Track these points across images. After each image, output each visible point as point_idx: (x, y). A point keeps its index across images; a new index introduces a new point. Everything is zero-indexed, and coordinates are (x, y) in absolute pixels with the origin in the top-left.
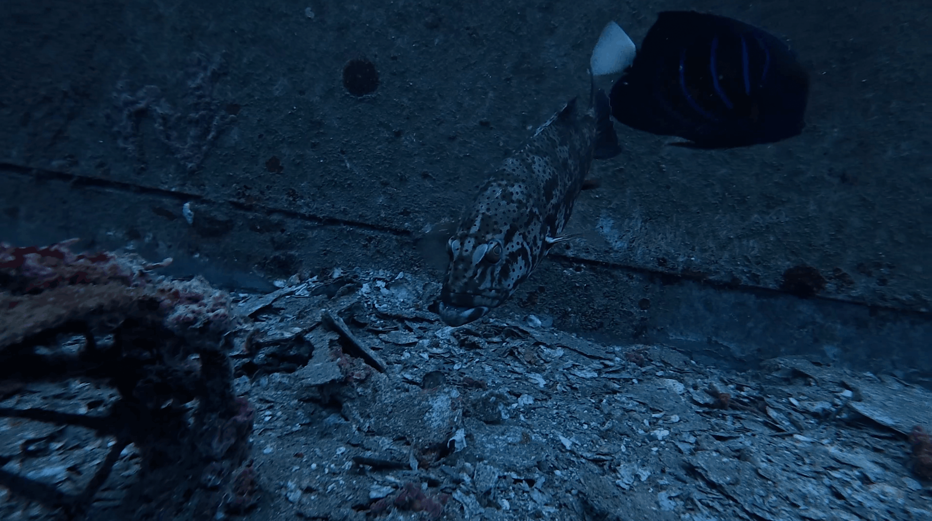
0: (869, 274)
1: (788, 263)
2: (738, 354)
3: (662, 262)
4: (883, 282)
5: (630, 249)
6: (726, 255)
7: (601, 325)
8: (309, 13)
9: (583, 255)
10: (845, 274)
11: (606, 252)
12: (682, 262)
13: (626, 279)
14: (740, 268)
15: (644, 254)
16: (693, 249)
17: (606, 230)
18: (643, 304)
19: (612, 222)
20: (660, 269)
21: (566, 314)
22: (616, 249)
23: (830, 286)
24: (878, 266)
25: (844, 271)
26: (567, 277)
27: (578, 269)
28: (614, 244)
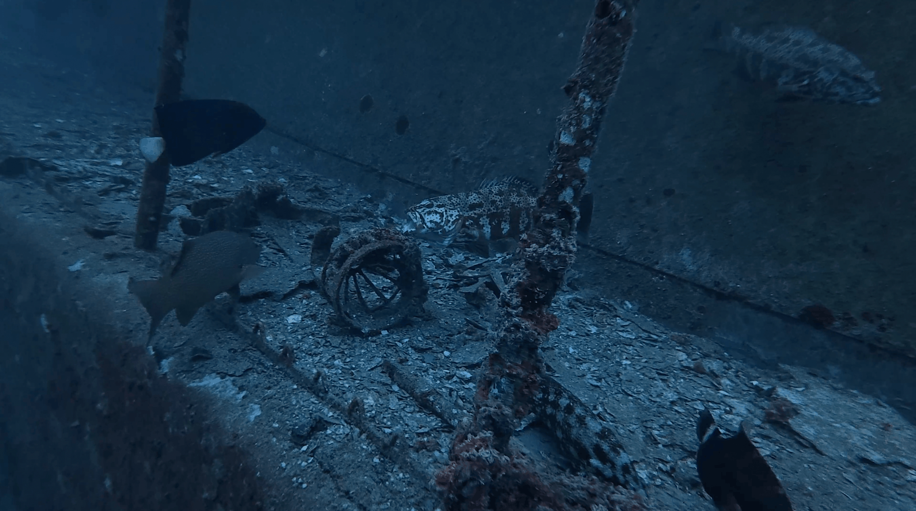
0: (871, 322)
1: (809, 302)
2: (763, 357)
3: (717, 284)
4: (882, 328)
5: (698, 272)
6: (764, 288)
7: (670, 317)
8: (539, 112)
9: (665, 270)
10: (852, 318)
11: (681, 271)
12: (731, 287)
13: (691, 291)
14: (773, 298)
15: (707, 276)
16: (741, 279)
17: (685, 257)
18: (700, 309)
19: (690, 252)
20: (715, 289)
21: (649, 305)
22: (688, 270)
23: (837, 324)
24: (880, 317)
25: (853, 316)
26: (654, 282)
27: (662, 278)
28: (687, 267)
